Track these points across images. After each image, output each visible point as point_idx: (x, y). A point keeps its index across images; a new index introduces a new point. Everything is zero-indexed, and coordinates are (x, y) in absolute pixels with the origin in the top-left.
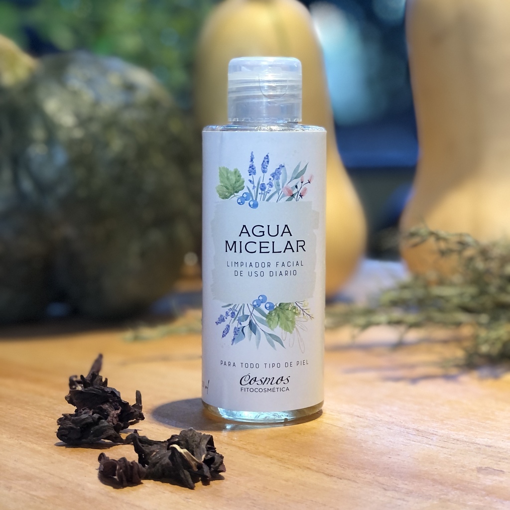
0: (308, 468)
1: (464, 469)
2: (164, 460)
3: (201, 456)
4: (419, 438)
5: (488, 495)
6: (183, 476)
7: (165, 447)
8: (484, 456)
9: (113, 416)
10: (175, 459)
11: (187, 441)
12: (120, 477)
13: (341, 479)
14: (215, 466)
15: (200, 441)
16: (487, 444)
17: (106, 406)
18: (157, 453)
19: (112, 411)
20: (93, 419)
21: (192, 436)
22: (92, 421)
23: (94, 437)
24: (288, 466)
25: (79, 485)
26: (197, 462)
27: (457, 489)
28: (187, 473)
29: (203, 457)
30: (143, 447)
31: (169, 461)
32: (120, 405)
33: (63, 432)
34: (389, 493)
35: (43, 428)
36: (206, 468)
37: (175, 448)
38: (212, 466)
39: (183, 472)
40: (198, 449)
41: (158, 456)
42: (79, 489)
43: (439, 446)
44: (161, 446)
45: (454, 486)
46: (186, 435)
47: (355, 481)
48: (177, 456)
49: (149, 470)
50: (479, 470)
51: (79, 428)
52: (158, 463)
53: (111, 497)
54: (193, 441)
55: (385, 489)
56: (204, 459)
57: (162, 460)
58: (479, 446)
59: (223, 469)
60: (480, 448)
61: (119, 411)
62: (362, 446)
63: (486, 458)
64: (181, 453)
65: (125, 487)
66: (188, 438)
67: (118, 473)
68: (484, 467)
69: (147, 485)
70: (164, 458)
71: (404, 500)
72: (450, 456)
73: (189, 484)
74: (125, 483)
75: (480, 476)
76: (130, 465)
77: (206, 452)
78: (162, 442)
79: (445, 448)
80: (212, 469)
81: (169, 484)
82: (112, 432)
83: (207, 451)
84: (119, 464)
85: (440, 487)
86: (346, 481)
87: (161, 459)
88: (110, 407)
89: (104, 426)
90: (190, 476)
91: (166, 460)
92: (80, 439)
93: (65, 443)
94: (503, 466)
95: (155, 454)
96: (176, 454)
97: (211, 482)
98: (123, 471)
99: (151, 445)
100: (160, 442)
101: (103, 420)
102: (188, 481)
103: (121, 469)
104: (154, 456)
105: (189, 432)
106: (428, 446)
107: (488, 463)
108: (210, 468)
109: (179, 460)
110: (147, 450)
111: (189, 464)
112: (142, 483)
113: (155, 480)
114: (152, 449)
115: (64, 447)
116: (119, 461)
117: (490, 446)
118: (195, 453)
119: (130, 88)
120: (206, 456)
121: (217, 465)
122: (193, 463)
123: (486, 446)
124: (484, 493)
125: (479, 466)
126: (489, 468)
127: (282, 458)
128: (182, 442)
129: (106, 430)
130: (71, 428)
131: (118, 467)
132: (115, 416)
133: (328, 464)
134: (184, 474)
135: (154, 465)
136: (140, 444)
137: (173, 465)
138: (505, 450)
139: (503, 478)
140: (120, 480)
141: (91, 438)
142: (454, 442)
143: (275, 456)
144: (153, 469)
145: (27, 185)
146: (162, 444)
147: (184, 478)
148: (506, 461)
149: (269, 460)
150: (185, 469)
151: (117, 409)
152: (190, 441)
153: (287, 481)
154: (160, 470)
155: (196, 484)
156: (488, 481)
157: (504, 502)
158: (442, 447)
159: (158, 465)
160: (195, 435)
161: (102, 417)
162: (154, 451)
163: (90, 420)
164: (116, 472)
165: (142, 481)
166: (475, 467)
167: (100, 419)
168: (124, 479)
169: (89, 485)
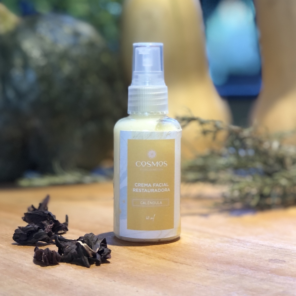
0: (164, 258)
1: (261, 260)
2: (73, 251)
3: (96, 249)
4: (239, 244)
5: (270, 273)
6: (83, 260)
7: (74, 243)
8: (276, 253)
9: (48, 228)
10: (79, 249)
11: (88, 240)
12: (45, 260)
13: (182, 264)
14: (104, 255)
15: (97, 241)
16: (280, 248)
17: (45, 222)
18: (69, 246)
19: (48, 225)
20: (35, 228)
21: (92, 237)
22: (34, 230)
23: (35, 239)
24: (151, 257)
25: (20, 264)
26: (92, 252)
27: (253, 270)
28: (86, 258)
29: (98, 249)
30: (61, 243)
31: (76, 251)
32: (54, 222)
33: (16, 236)
34: (210, 272)
35: (7, 236)
36: (98, 256)
37: (79, 243)
38: (102, 254)
39: (84, 257)
40: (95, 245)
41: (69, 248)
42: (20, 266)
43: (250, 248)
44: (72, 243)
45: (252, 268)
46: (88, 236)
47: (190, 265)
48: (80, 248)
49: (64, 257)
50: (270, 260)
51: (26, 234)
52: (69, 252)
53: (38, 271)
54: (92, 240)
55: (208, 270)
56: (98, 251)
57: (72, 251)
58: (274, 248)
59: (109, 257)
60: (275, 250)
61: (52, 225)
62: (201, 248)
63: (277, 254)
64: (82, 246)
65: (48, 265)
66: (89, 239)
67: (44, 257)
68: (274, 259)
69: (61, 265)
70: (73, 250)
71: (217, 275)
72: (254, 253)
73: (87, 265)
74: (48, 263)
75: (270, 263)
76: (51, 253)
77: (99, 247)
78: (73, 240)
79: (253, 249)
80: (103, 257)
81: (75, 265)
82: (46, 236)
83: (101, 246)
84: (44, 252)
85: (242, 269)
86: (184, 265)
87: (71, 249)
88: (47, 222)
89: (41, 233)
90: (87, 260)
91: (74, 250)
92: (26, 240)
93: (17, 243)
94: (286, 259)
95: (68, 247)
96: (80, 247)
97: (101, 265)
98: (46, 256)
99: (66, 242)
100: (72, 240)
101: (41, 230)
102: (86, 263)
103: (45, 254)
104: (67, 248)
105: (90, 235)
106: (242, 248)
107: (277, 257)
108: (101, 256)
109: (81, 250)
110: (63, 245)
111: (88, 252)
112: (59, 264)
113: (67, 263)
114: (66, 245)
115: (17, 245)
116: (45, 250)
117: (281, 249)
118: (93, 247)
119: (77, 35)
120: (100, 249)
121: (105, 254)
122: (90, 252)
123: (279, 248)
124: (269, 272)
125: (271, 258)
126: (277, 259)
127: (149, 253)
128: (86, 241)
129: (42, 235)
130: (21, 234)
131: (43, 254)
132: (50, 228)
133: (177, 256)
134: (84, 259)
135: (67, 253)
136: (59, 241)
137: (78, 253)
138: (290, 251)
139: (284, 265)
140: (44, 261)
141: (33, 240)
142: (259, 246)
143: (145, 252)
144: (66, 256)
145: (11, 94)
146: (73, 242)
147: (84, 261)
148: (289, 256)
149: (141, 254)
150: (85, 256)
151: (51, 224)
152: (90, 240)
153: (148, 264)
154: (70, 257)
155: (92, 265)
156: (274, 266)
157: (279, 277)
158: (251, 249)
159: (69, 253)
160: (94, 236)
161: (40, 227)
162: (67, 245)
163: (33, 229)
164: (42, 257)
165: (59, 263)
166: (268, 259)
167: (39, 228)
168: (47, 261)
169: (27, 265)
